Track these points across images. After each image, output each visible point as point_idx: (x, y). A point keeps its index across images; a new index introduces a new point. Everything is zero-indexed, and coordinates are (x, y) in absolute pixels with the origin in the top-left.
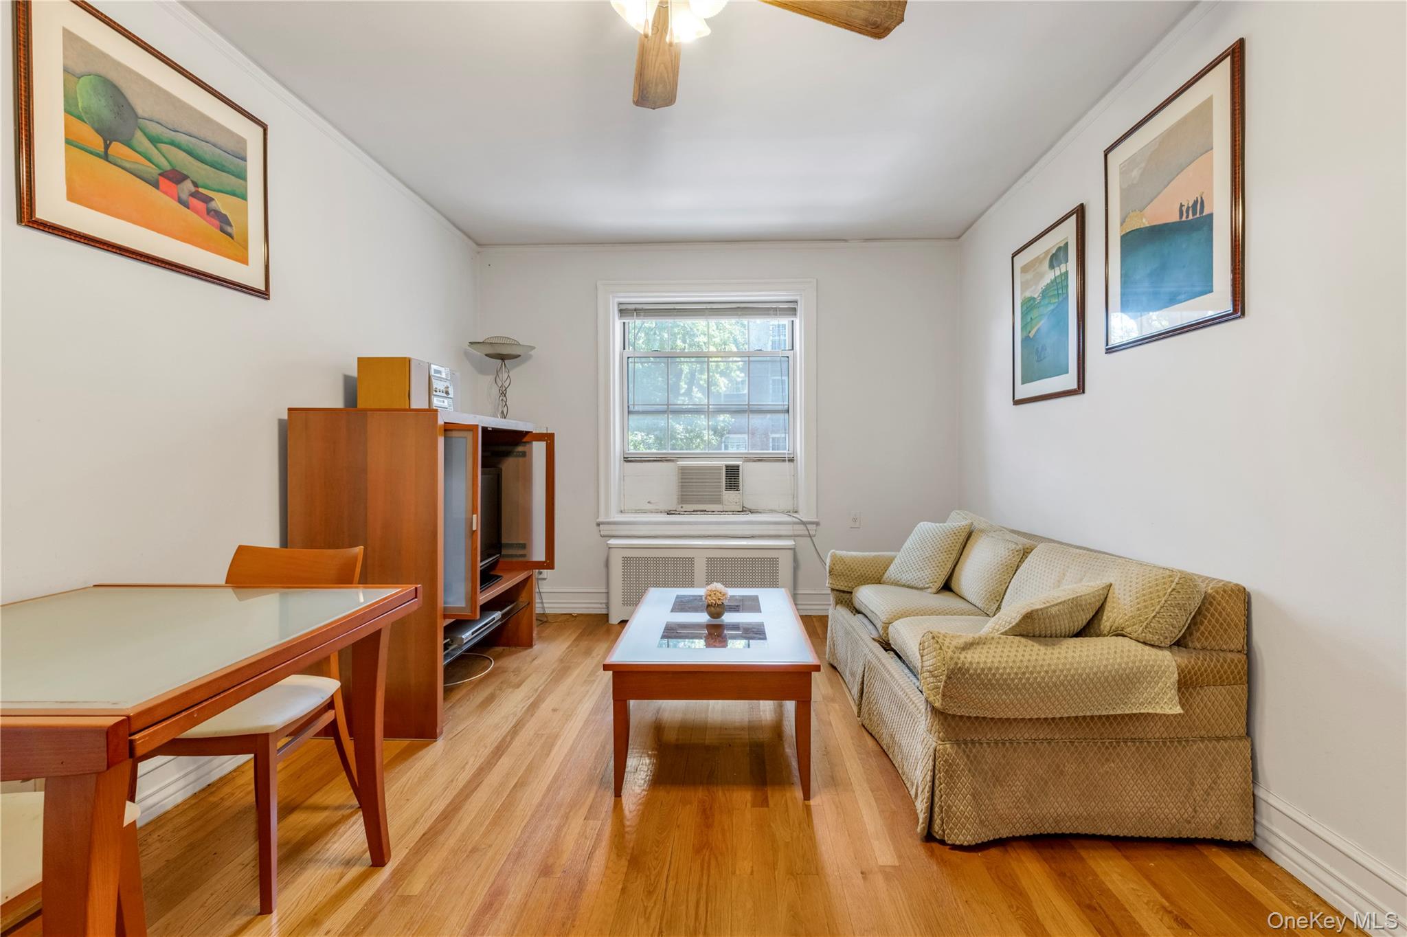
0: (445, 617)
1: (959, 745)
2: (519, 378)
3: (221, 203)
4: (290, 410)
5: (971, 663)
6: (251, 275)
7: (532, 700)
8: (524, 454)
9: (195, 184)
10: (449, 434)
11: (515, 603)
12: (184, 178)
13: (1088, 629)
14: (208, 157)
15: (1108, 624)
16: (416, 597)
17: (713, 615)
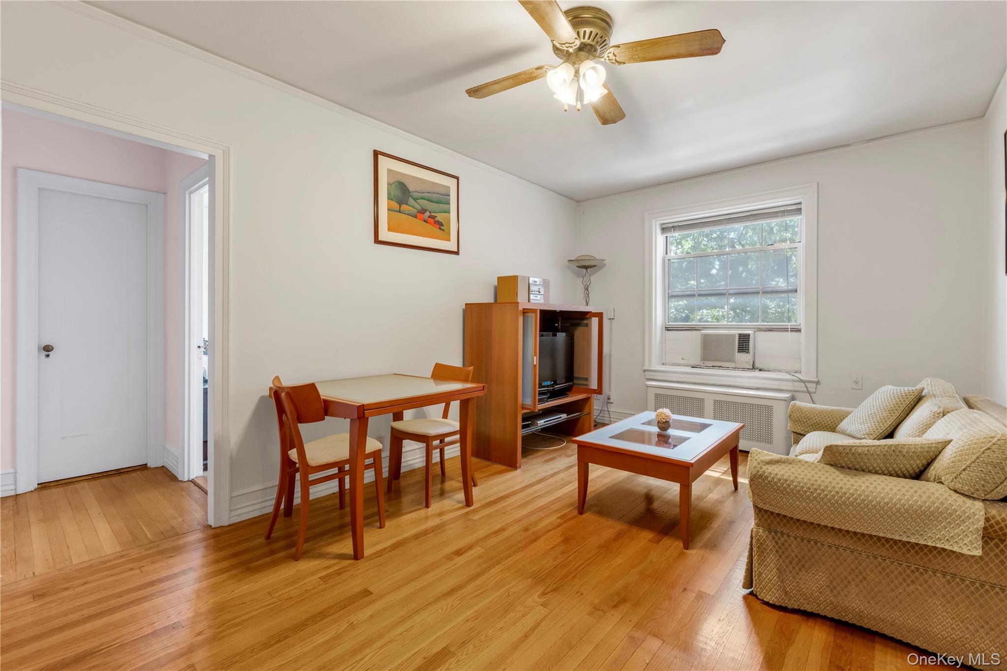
0: (523, 408)
1: (770, 532)
2: (597, 280)
3: (440, 217)
4: (466, 304)
5: (770, 473)
6: (451, 246)
7: (571, 464)
8: (587, 325)
9: (430, 212)
10: (526, 314)
11: (582, 413)
12: (426, 210)
13: (918, 475)
14: (435, 200)
15: (934, 473)
16: (483, 390)
17: (661, 428)
